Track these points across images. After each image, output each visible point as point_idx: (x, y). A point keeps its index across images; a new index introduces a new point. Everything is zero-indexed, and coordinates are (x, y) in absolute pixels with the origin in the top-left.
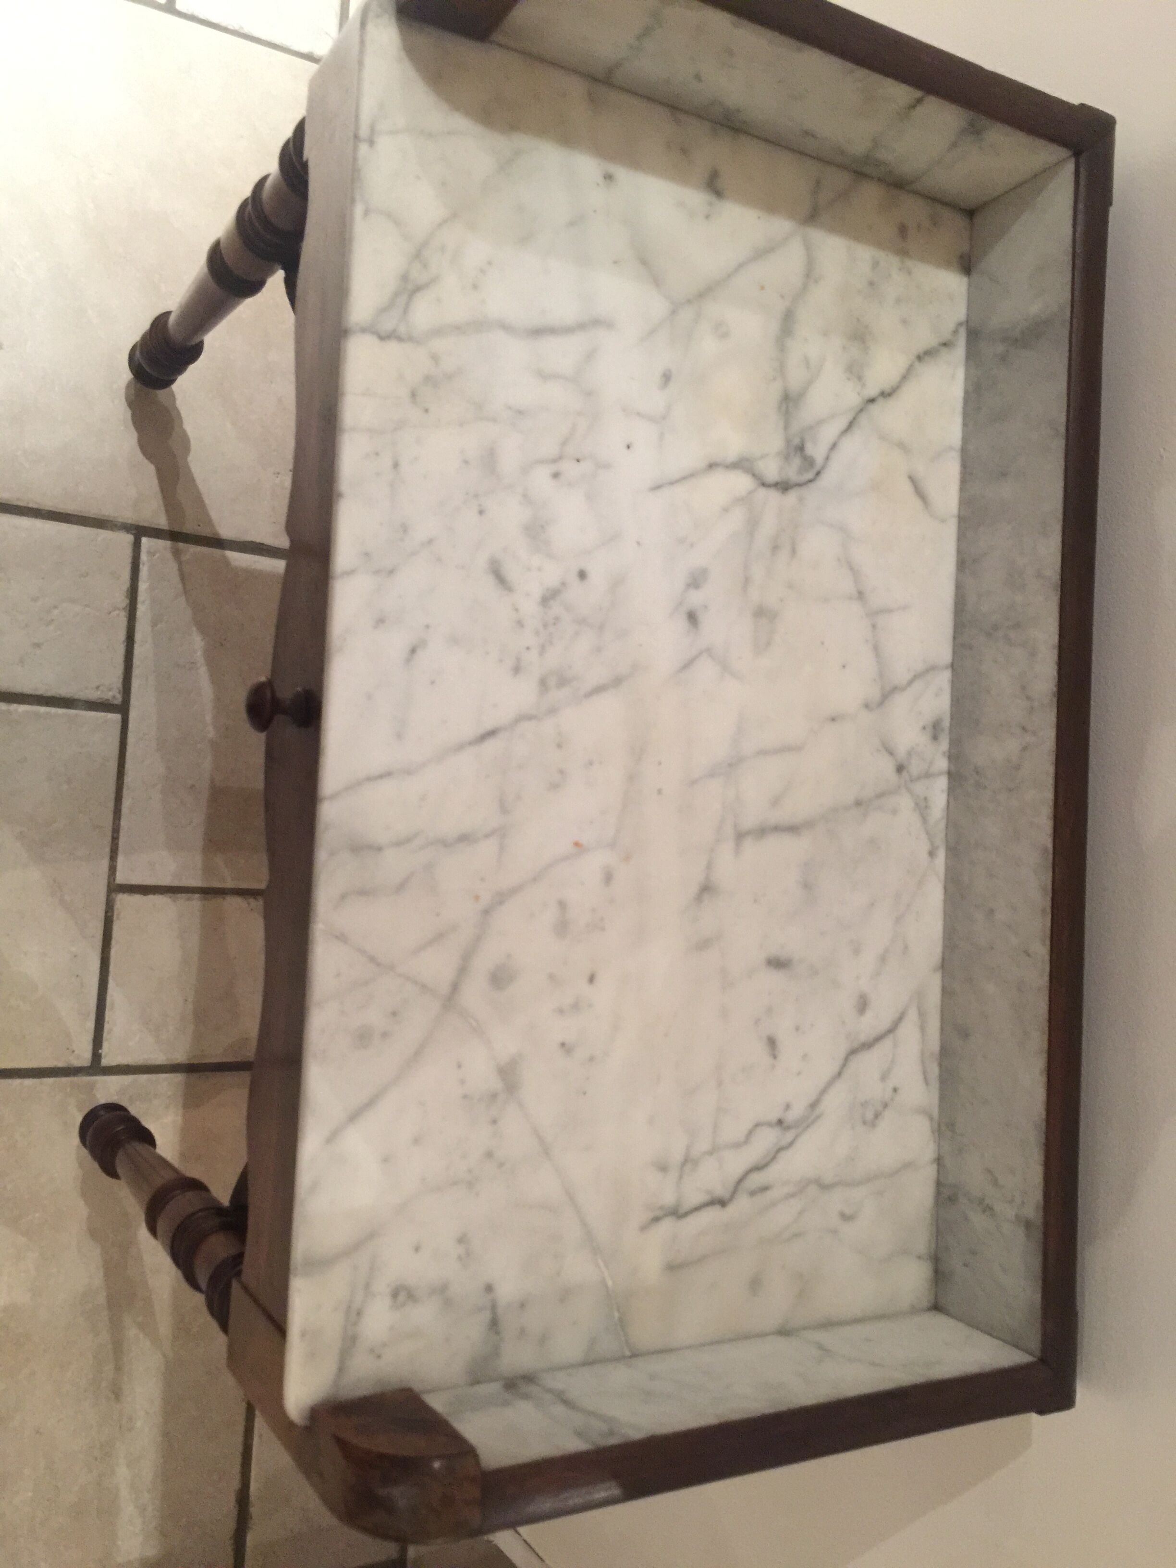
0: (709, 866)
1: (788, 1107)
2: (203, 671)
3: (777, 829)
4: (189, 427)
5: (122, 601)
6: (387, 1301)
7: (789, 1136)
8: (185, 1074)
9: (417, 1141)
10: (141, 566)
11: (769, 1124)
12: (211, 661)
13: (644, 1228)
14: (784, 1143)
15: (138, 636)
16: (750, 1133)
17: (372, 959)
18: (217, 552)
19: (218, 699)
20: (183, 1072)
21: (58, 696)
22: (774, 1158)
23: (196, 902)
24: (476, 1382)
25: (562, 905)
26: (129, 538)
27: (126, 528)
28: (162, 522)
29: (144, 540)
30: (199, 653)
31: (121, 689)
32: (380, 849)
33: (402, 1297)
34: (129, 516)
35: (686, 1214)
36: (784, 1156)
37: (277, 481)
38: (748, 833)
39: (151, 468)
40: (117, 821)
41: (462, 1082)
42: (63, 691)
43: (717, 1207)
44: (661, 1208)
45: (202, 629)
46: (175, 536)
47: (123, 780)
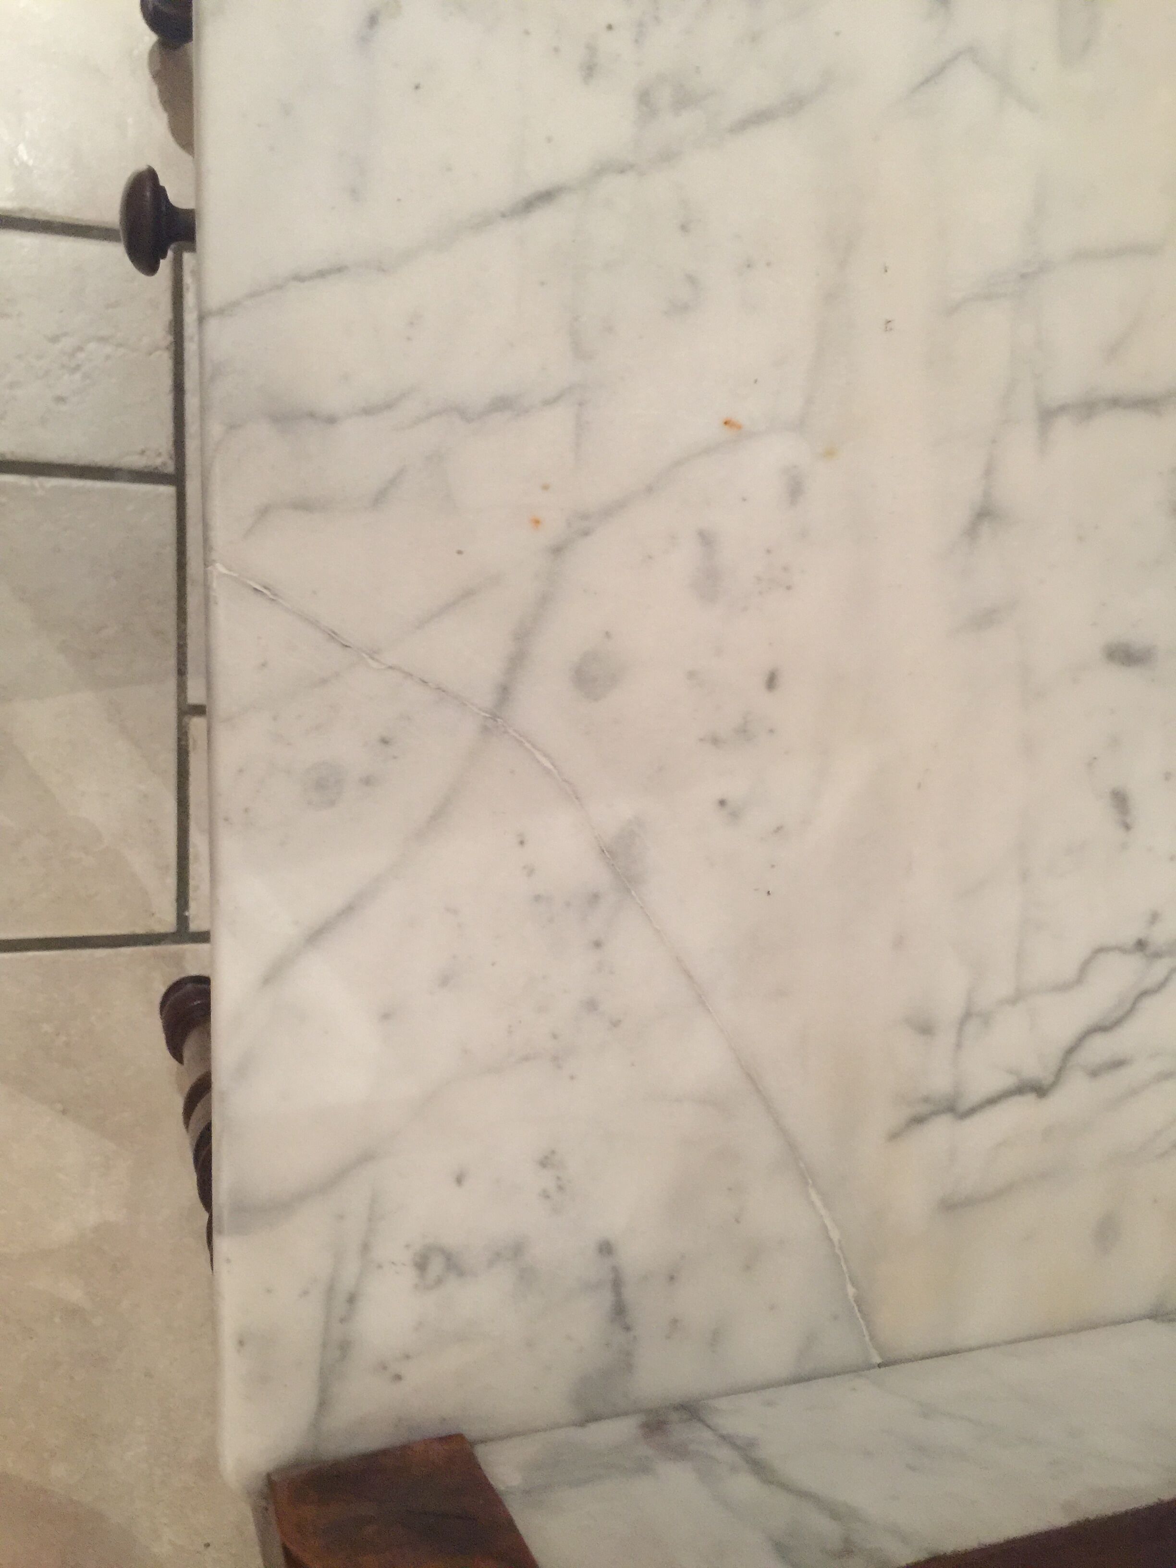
0: (989, 472)
1: (1154, 918)
3: (1115, 403)
5: (161, 334)
6: (410, 1275)
7: (1160, 969)
9: (445, 981)
11: (1121, 949)
13: (894, 1136)
14: (1150, 982)
16: (1085, 967)
17: (332, 636)
21: (94, 465)
22: (1131, 1011)
24: (591, 1418)
25: (706, 539)
31: (172, 453)
32: (331, 420)
33: (436, 1266)
35: (972, 1111)
36: (1149, 1004)
38: (1063, 409)
41: (530, 871)
43: (1031, 1097)
44: (926, 1100)
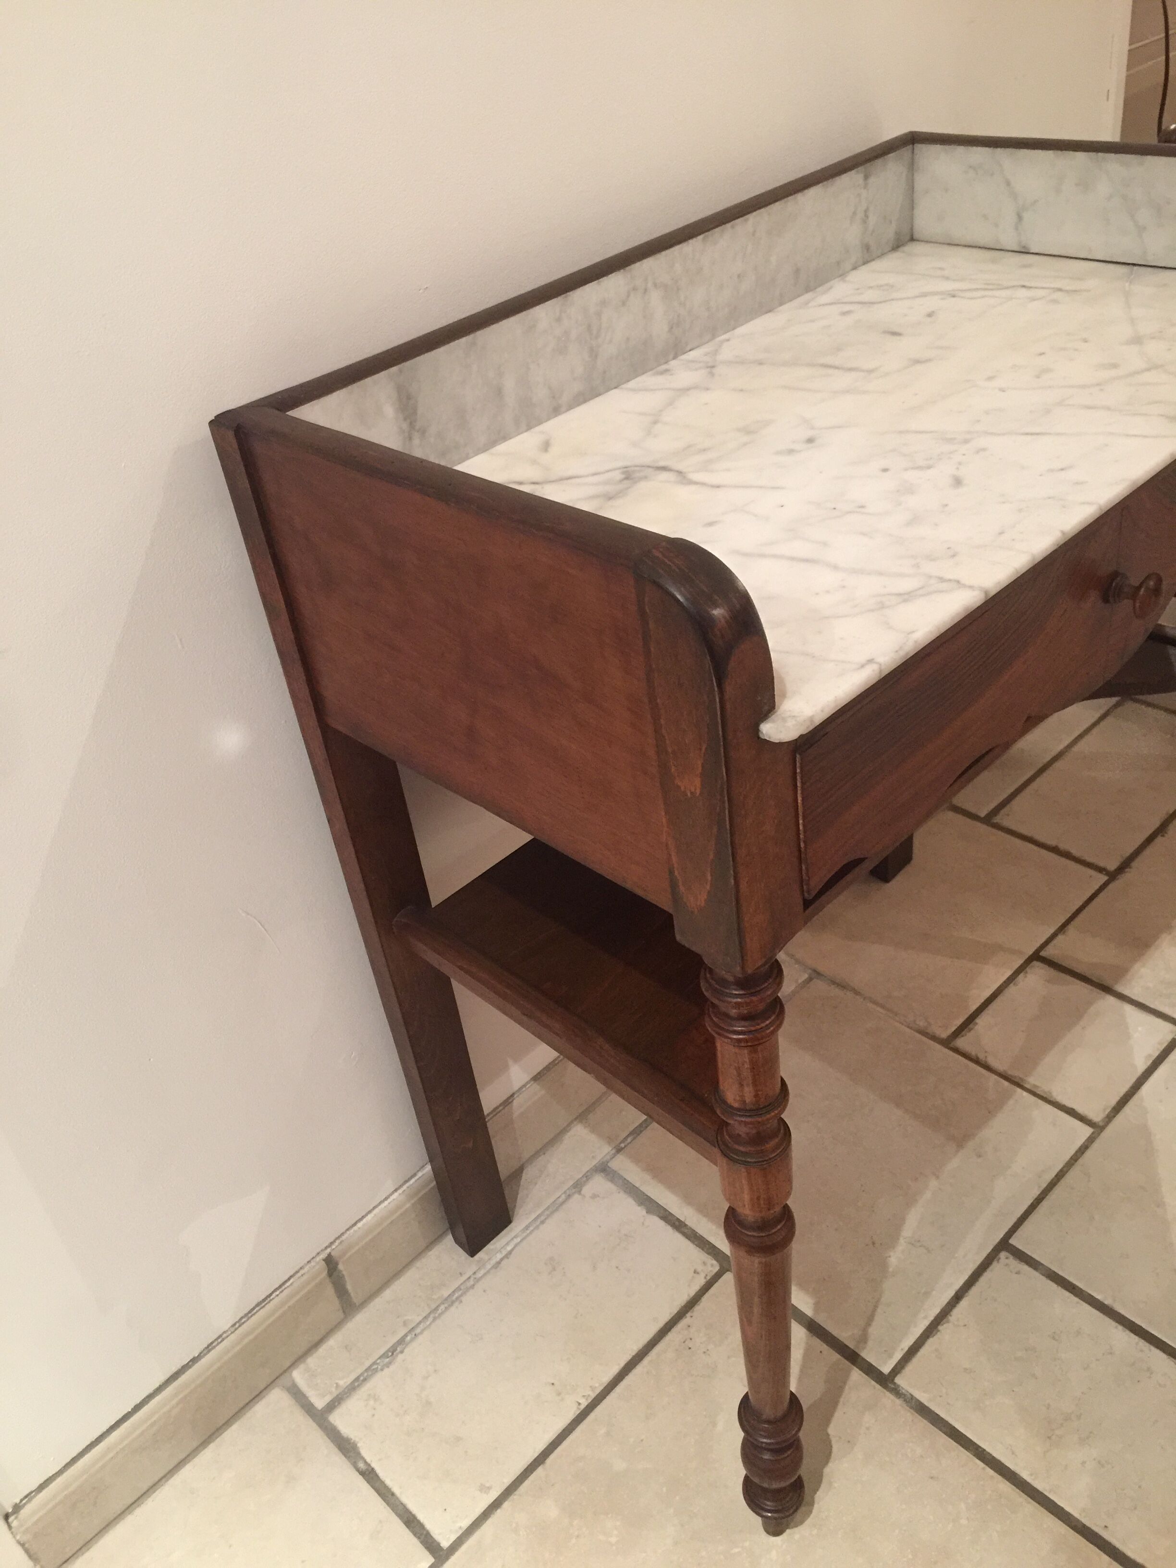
2: (908, 1231)
5: (945, 1329)
8: (1113, 989)
10: (906, 1349)
12: (895, 1234)
15: (950, 1293)
18: (822, 1320)
20: (1113, 990)
21: (1061, 1288)
23: (1032, 1081)
26: (901, 1380)
27: (897, 1392)
28: (856, 1375)
29: (886, 1369)
30: (900, 1248)
34: (888, 1398)
37: (711, 1347)
39: (831, 1430)
42: (1053, 1289)
45: (883, 1265)
46: (852, 1357)
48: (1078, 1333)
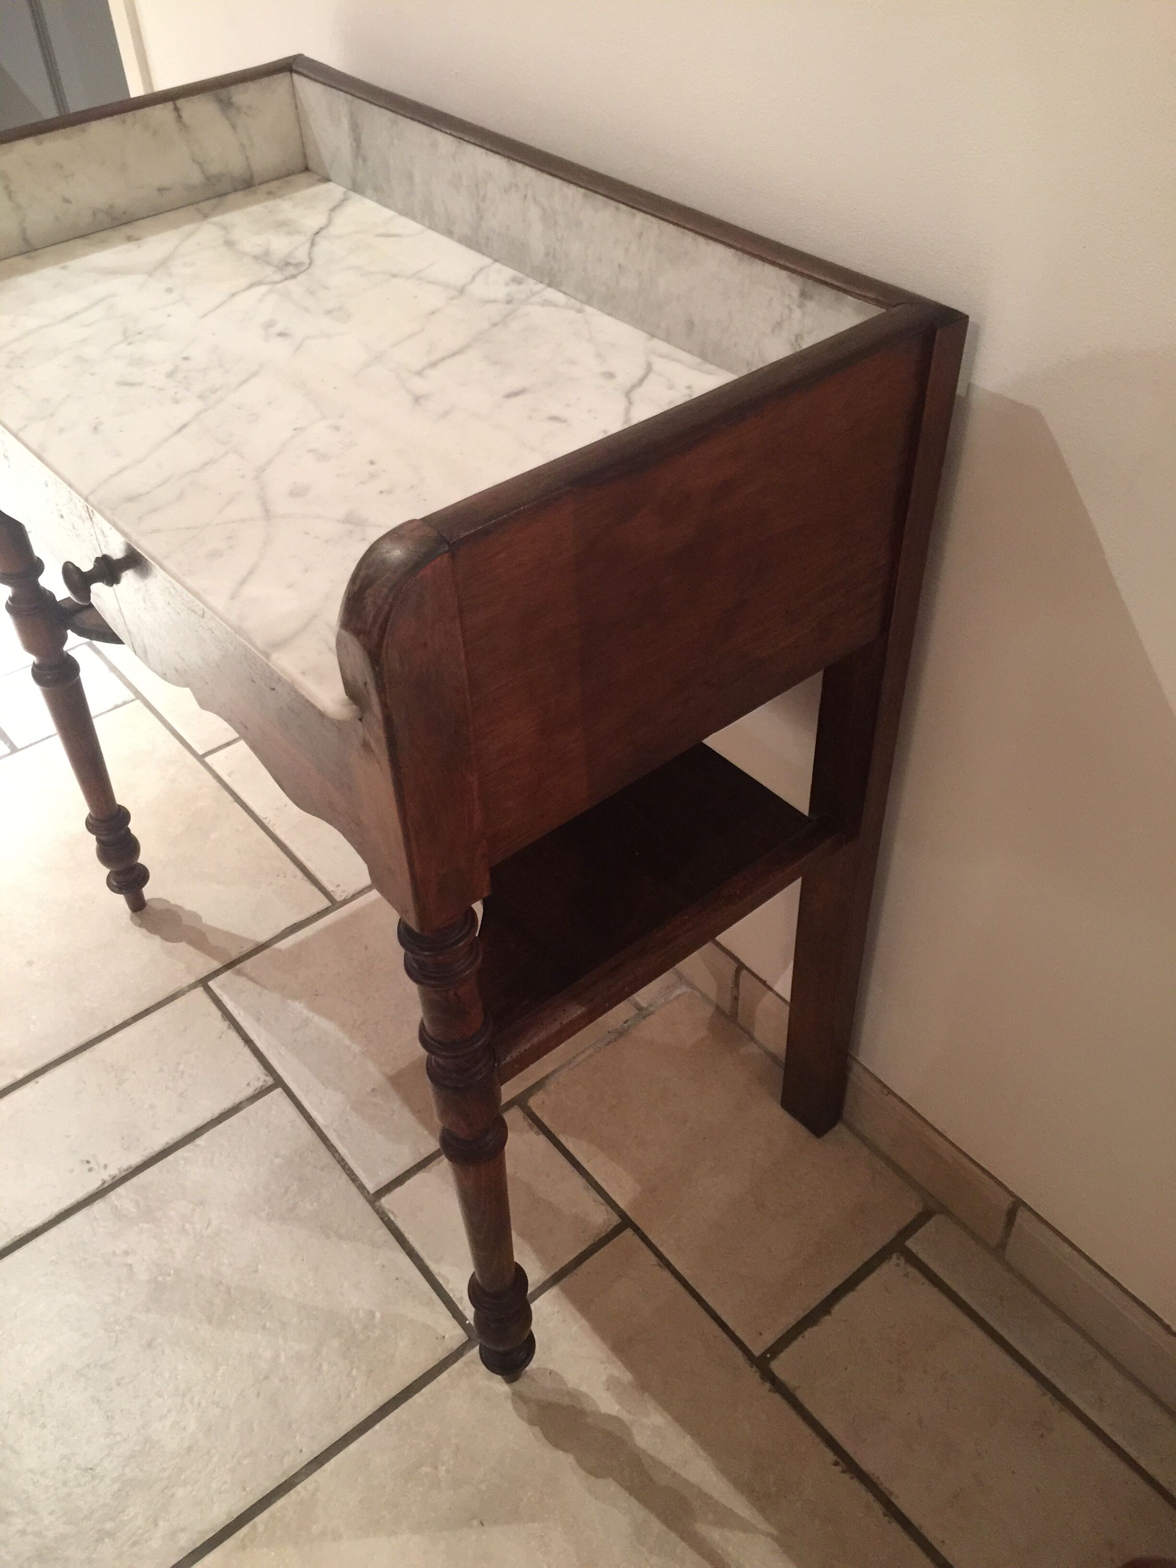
2: (318, 1020)
4: (188, 907)
10: (221, 998)
12: (319, 1011)
15: (253, 1036)
18: (267, 951)
19: (343, 1026)
21: (224, 1111)
26: (200, 990)
27: (192, 987)
28: (216, 965)
29: (212, 983)
30: (305, 1011)
31: (266, 1072)
34: (190, 980)
39: (183, 945)
40: (337, 1155)
42: (227, 1104)
45: (295, 997)
46: (230, 966)
47: (317, 1125)
48: (180, 1110)
